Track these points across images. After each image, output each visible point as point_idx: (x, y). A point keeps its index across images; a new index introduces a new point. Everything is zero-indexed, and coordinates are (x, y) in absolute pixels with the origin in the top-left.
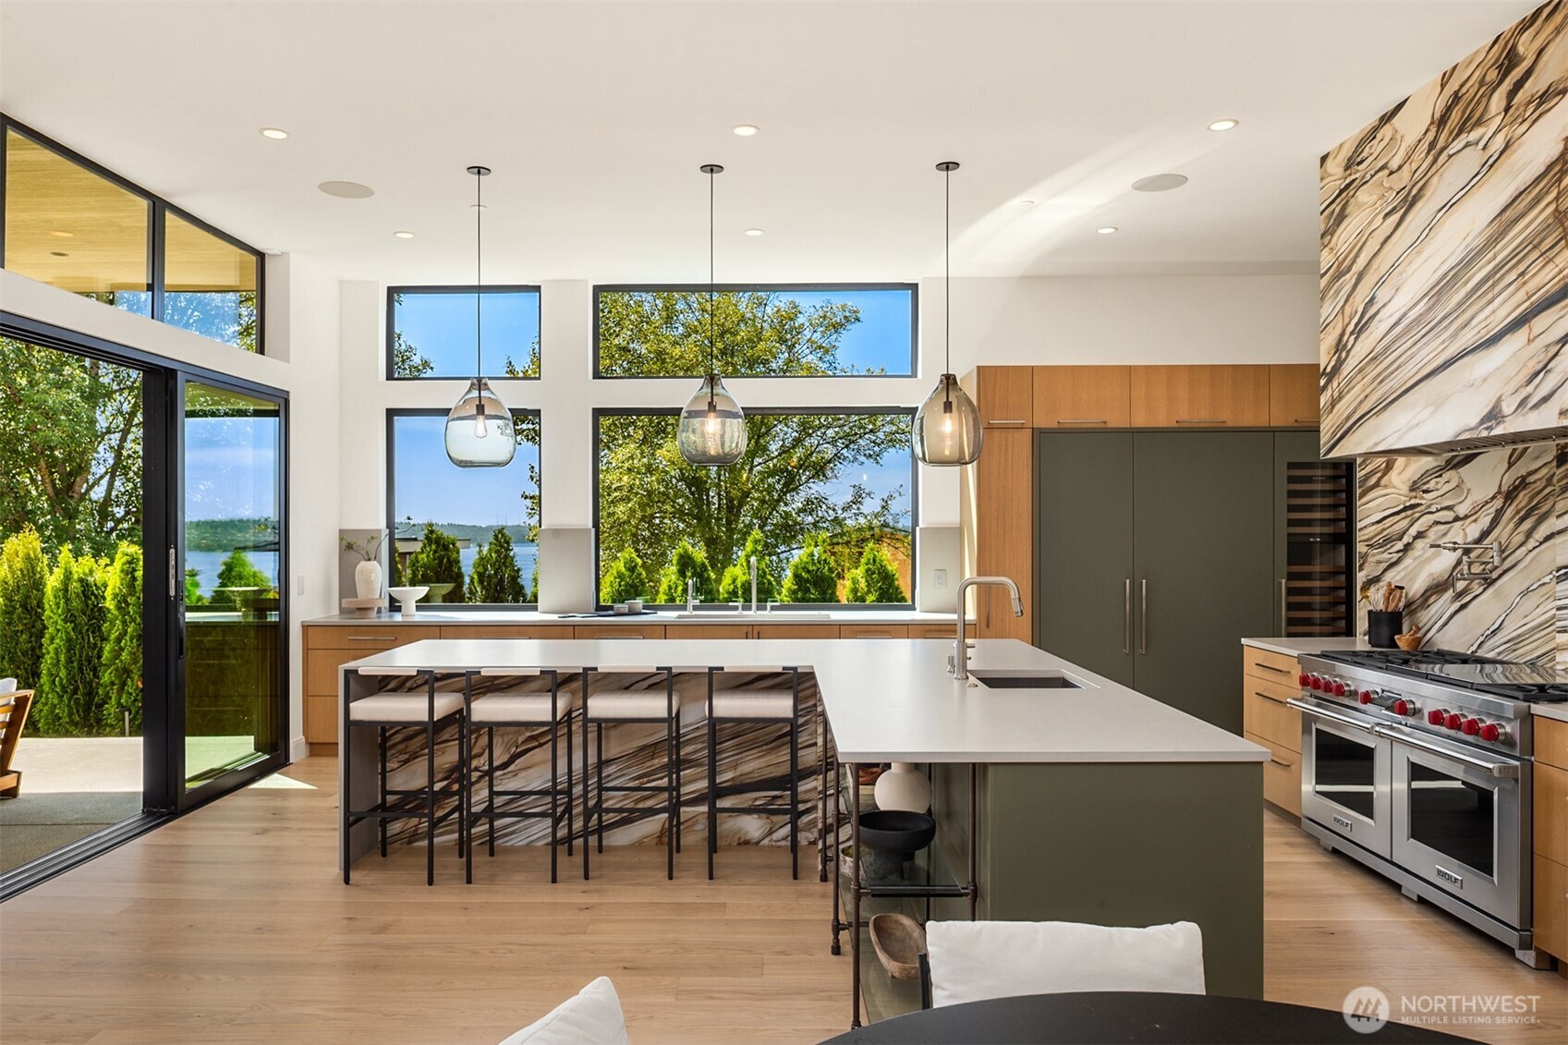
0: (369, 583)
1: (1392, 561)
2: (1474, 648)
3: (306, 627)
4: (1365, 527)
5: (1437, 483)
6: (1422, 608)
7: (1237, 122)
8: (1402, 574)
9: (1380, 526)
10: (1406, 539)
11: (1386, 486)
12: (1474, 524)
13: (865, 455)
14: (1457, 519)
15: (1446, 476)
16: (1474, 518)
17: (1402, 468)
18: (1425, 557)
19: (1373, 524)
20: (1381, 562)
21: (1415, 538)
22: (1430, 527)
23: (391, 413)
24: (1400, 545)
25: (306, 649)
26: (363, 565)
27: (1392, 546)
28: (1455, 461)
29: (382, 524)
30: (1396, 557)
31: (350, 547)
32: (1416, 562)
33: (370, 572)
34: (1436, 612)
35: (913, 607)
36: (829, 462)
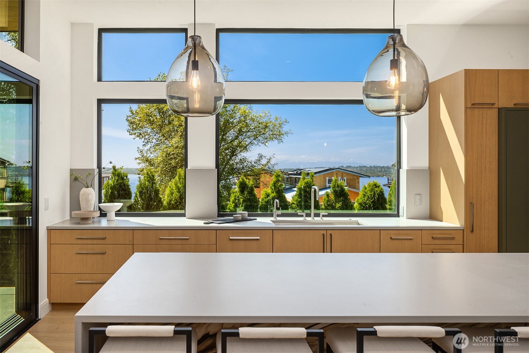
0: (88, 201)
3: (50, 230)
13: (261, 142)
23: (100, 102)
25: (50, 244)
26: (84, 190)
29: (95, 166)
31: (76, 179)
33: (89, 195)
35: (398, 215)
36: (248, 145)
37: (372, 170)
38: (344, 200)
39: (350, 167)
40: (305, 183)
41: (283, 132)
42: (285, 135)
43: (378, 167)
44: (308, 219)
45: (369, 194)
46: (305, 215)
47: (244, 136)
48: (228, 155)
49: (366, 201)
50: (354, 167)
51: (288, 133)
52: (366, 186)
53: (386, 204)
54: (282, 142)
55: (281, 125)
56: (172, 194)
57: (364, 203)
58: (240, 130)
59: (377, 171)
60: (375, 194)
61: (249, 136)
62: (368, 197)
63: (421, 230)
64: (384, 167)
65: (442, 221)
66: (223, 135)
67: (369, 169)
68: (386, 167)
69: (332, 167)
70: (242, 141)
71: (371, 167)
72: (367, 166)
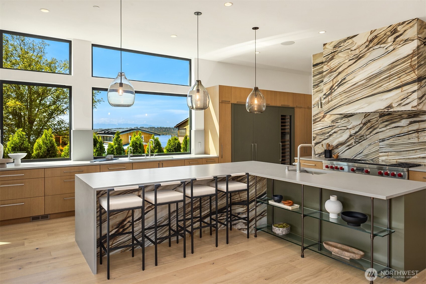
1: (325, 138)
2: (353, 157)
4: (315, 130)
5: (341, 121)
6: (336, 149)
7: (326, 32)
8: (329, 141)
9: (321, 130)
10: (330, 133)
11: (323, 121)
12: (353, 130)
14: (348, 129)
15: (344, 119)
16: (353, 129)
17: (328, 117)
18: (337, 137)
19: (318, 130)
20: (321, 139)
21: (333, 133)
22: (339, 131)
23: (2, 82)
24: (328, 135)
27: (325, 135)
28: (347, 116)
30: (327, 137)
32: (334, 139)
34: (341, 150)
35: (190, 153)
36: (65, 109)
37: (158, 130)
38: (159, 148)
39: (143, 127)
40: (136, 138)
41: (96, 100)
42: (98, 103)
43: (163, 128)
44: (147, 157)
45: (172, 144)
46: (145, 156)
47: (61, 102)
48: (46, 117)
49: (171, 148)
50: (146, 128)
51: (100, 101)
52: (170, 139)
53: (181, 149)
54: (95, 108)
55: (95, 94)
56: (40, 148)
57: (169, 149)
58: (58, 97)
59: (162, 131)
60: (176, 144)
61: (65, 102)
62: (172, 146)
63: (202, 158)
64: (167, 128)
65: (210, 155)
66: (41, 100)
67: (157, 130)
68: (168, 128)
69: (133, 128)
70: (59, 106)
71: (158, 128)
72: (155, 127)
